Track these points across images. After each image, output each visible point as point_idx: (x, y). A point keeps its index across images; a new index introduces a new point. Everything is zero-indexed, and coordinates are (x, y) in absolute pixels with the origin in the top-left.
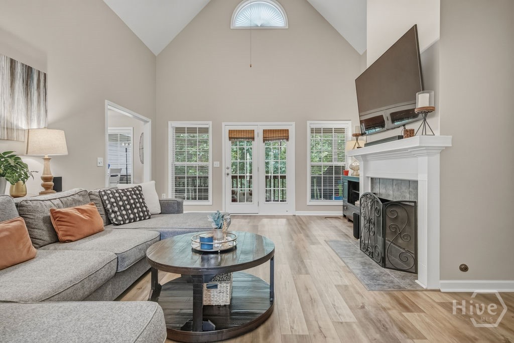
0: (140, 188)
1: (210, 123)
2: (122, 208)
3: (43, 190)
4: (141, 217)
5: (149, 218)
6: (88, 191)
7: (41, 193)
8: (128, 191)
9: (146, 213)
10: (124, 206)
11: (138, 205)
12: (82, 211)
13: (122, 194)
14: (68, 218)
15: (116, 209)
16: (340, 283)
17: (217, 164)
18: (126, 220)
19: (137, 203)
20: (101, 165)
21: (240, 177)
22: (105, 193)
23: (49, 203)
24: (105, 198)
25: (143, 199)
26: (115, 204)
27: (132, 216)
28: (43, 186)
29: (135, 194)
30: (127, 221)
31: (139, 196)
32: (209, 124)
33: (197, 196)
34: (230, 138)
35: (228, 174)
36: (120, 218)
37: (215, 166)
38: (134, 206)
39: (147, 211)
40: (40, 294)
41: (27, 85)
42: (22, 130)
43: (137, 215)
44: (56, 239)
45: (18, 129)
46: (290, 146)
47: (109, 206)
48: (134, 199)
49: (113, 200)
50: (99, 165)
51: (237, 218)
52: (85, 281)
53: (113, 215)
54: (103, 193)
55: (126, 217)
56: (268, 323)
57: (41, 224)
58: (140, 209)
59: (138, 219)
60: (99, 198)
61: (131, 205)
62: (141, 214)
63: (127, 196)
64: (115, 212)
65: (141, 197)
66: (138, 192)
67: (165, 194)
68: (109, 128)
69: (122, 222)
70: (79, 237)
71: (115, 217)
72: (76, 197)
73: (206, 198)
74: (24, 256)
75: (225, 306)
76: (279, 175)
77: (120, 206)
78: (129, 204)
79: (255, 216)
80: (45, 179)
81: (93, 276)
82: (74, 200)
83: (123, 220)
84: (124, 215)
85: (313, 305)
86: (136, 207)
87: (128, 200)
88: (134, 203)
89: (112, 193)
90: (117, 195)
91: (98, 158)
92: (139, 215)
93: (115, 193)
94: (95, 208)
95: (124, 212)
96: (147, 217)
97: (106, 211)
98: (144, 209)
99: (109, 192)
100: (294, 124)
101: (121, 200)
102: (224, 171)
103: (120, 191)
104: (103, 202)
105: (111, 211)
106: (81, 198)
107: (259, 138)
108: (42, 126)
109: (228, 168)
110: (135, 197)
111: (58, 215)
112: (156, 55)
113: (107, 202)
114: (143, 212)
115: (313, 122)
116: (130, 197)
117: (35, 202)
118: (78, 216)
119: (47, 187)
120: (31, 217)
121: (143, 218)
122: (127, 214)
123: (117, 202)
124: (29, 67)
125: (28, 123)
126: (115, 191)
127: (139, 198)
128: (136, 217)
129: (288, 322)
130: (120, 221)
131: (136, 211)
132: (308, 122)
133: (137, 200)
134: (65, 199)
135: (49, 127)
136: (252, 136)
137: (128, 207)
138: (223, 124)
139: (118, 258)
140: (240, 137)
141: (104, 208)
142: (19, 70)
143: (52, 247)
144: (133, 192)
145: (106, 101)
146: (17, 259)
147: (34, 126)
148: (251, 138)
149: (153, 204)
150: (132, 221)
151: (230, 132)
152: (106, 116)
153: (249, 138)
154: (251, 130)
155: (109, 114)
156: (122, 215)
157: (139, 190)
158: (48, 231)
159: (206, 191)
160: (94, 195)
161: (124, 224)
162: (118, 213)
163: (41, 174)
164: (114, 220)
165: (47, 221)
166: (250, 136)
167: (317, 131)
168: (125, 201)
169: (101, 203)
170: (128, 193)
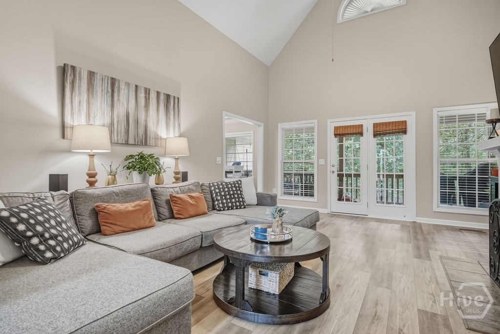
0: (240, 182)
1: (316, 121)
2: (224, 197)
3: (174, 180)
4: (238, 206)
5: (244, 208)
6: (201, 183)
7: (174, 183)
8: (230, 184)
9: (242, 203)
10: (225, 196)
11: (236, 196)
12: (191, 197)
13: (225, 186)
14: (180, 201)
15: (219, 198)
16: (428, 309)
17: (322, 162)
18: (225, 207)
19: (235, 194)
20: (220, 163)
21: (356, 176)
22: (213, 184)
23: (172, 189)
24: (213, 188)
25: (241, 191)
26: (219, 194)
27: (230, 205)
28: (175, 178)
29: (235, 187)
30: (226, 209)
31: (238, 188)
32: (314, 123)
33: (304, 192)
34: (336, 135)
35: (333, 172)
36: (221, 205)
37: (320, 164)
38: (232, 196)
39: (243, 202)
40: (139, 249)
41: (167, 107)
42: (164, 139)
43: (234, 204)
44: (172, 217)
45: (161, 139)
46: (409, 140)
47: (214, 195)
48: (233, 191)
49: (217, 191)
50: (217, 163)
51: (341, 218)
52: (172, 247)
53: (216, 203)
54: (212, 185)
55: (225, 205)
56: (310, 323)
57: (164, 204)
58: (237, 200)
59: (235, 208)
60: (208, 189)
61: (230, 195)
62: (238, 204)
63: (229, 188)
64: (218, 200)
65: (239, 190)
66: (237, 185)
67: (275, 189)
68: (226, 134)
69: (222, 209)
70: (187, 216)
71: (218, 204)
72: (190, 187)
73: (312, 195)
74: (147, 224)
75: (274, 294)
76: (394, 173)
77: (222, 196)
78: (229, 194)
79: (363, 218)
80: (176, 173)
81: (179, 245)
82: (189, 189)
83: (223, 207)
84: (224, 203)
85: (372, 323)
86: (234, 198)
87: (229, 191)
88: (233, 194)
89: (218, 185)
90: (221, 186)
91: (217, 158)
92: (236, 204)
93: (219, 185)
94: (202, 196)
95: (225, 201)
96: (243, 207)
97: (213, 199)
98: (241, 199)
99: (216, 184)
100: (414, 114)
101: (223, 191)
102: (330, 169)
103: (224, 184)
104: (211, 192)
105: (215, 199)
106: (194, 188)
107: (368, 132)
108: (177, 135)
109: (333, 166)
110: (234, 189)
111: (175, 199)
112: (269, 66)
113: (214, 192)
114: (239, 201)
115: (439, 109)
116: (231, 189)
117: (162, 189)
118: (188, 201)
119: (177, 179)
120: (159, 199)
121: (239, 207)
122: (226, 203)
123: (220, 192)
124: (168, 95)
125: (167, 133)
126: (220, 184)
127: (238, 190)
128: (234, 206)
129: (332, 329)
130: (221, 207)
131: (233, 200)
132: (435, 110)
133: (235, 192)
134: (183, 188)
135: (181, 136)
136: (360, 132)
137: (228, 197)
138: (329, 121)
139: (202, 235)
140: (346, 132)
141: (212, 196)
142: (162, 97)
143: (168, 221)
144: (233, 185)
145: (224, 112)
146: (143, 225)
147: (171, 135)
148: (359, 133)
149: (250, 195)
150: (230, 208)
151: (336, 128)
152: (223, 125)
153: (356, 134)
154: (359, 125)
155: (226, 122)
156: (223, 203)
157: (238, 184)
158: (168, 209)
159: (312, 188)
160: (205, 186)
161: (223, 210)
162: (220, 202)
163: (173, 169)
164: (217, 206)
165: (168, 202)
166: (357, 131)
167: (450, 119)
168: (226, 192)
169: (210, 193)
170: (230, 186)
